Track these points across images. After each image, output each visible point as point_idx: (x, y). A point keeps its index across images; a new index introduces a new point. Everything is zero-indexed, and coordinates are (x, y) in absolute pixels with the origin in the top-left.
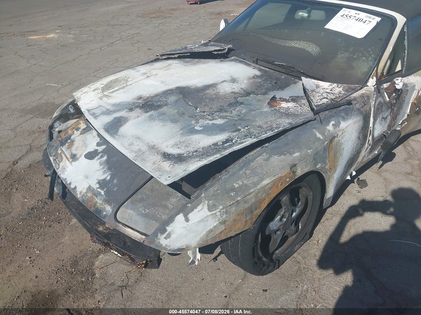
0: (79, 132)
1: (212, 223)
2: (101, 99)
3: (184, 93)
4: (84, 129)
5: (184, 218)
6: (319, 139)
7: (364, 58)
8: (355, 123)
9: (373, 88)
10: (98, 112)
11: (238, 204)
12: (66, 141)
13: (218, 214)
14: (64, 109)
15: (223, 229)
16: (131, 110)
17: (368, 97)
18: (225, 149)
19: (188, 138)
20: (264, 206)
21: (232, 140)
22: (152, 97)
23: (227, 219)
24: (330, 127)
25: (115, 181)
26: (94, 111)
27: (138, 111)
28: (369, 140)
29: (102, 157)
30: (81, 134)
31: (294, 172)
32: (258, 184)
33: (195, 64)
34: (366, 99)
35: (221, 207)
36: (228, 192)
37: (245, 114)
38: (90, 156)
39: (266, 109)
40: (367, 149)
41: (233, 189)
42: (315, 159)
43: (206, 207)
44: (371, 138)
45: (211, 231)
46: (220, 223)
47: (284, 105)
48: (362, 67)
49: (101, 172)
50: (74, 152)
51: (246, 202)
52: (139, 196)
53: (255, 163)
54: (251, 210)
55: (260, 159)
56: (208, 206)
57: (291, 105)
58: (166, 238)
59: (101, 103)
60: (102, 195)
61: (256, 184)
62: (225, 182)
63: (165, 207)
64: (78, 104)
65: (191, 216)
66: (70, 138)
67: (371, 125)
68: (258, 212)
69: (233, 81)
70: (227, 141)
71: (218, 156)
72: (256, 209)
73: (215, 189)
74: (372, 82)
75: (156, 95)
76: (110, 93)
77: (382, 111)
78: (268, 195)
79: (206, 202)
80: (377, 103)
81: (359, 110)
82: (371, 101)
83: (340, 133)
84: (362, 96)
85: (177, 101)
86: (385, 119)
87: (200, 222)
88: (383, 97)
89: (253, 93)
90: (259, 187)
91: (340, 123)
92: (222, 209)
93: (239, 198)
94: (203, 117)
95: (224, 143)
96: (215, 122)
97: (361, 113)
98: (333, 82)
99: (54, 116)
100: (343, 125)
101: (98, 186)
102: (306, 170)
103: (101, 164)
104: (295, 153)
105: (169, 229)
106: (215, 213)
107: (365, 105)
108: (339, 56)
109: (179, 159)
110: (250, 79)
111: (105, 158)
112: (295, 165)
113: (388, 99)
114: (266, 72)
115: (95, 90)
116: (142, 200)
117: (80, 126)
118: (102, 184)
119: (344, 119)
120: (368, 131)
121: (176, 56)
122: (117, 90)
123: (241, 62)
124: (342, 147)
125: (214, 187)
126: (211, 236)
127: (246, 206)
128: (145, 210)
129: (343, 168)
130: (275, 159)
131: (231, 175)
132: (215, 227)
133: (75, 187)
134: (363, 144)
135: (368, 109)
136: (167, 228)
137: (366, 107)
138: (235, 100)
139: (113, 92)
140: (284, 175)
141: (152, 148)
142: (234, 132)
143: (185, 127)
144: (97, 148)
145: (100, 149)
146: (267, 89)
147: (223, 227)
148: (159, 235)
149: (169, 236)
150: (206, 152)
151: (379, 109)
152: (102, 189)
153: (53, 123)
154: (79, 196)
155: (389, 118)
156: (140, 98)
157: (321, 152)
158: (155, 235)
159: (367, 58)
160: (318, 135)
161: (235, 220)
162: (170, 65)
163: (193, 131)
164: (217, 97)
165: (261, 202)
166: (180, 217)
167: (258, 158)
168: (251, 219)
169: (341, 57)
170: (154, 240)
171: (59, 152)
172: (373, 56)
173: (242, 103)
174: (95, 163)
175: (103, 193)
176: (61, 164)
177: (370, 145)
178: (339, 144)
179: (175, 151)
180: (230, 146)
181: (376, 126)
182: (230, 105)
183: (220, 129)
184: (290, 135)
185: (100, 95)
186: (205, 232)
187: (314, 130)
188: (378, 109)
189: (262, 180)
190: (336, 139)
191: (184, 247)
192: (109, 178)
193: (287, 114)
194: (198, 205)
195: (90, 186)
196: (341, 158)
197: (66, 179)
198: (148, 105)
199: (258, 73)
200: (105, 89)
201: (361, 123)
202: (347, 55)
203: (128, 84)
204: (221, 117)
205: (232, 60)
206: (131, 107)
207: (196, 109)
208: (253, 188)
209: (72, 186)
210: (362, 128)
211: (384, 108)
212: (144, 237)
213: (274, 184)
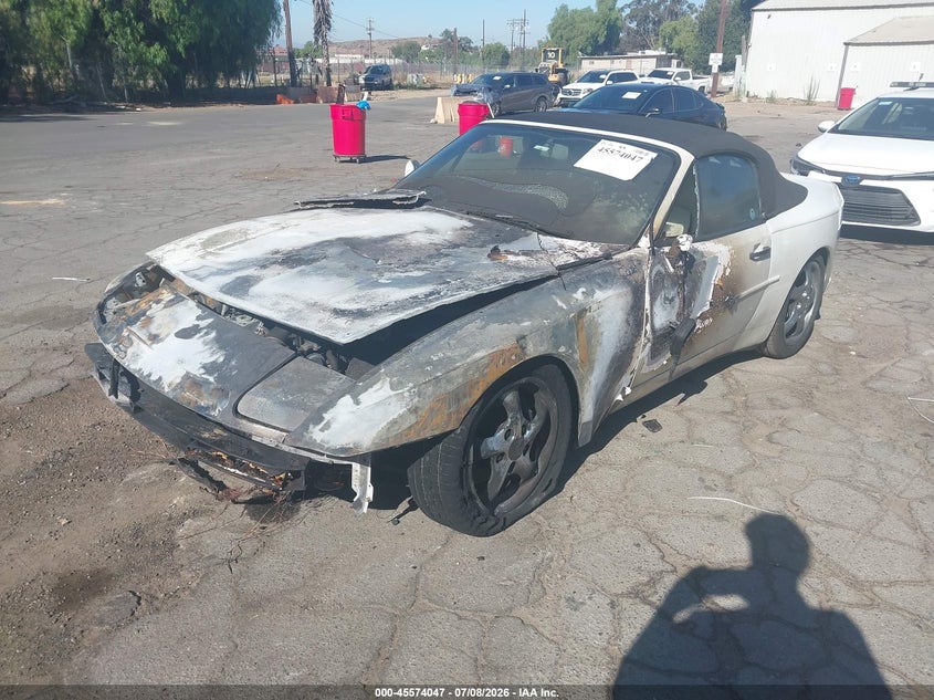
0: (161, 305)
1: (397, 410)
2: (202, 257)
3: (353, 245)
4: (170, 301)
5: (352, 401)
6: (562, 308)
7: (633, 208)
8: (619, 295)
9: (647, 251)
10: (202, 273)
11: (437, 383)
12: (137, 319)
13: (406, 394)
14: (127, 278)
15: (414, 421)
16: (264, 267)
17: (640, 262)
18: (431, 301)
19: (370, 292)
20: (477, 394)
21: (439, 293)
22: (298, 251)
23: (420, 405)
24: (579, 295)
25: (233, 363)
26: (195, 272)
27: (279, 267)
28: (646, 332)
29: (206, 334)
30: (165, 307)
31: (523, 348)
32: (468, 357)
33: (361, 214)
34: (636, 265)
35: (411, 385)
36: (421, 366)
37: (455, 266)
38: (186, 334)
39: (487, 261)
40: (645, 346)
41: (430, 363)
42: (555, 336)
43: (387, 386)
44: (648, 327)
45: (394, 422)
46: (409, 410)
47: (511, 258)
48: (632, 220)
49: (207, 354)
50: (154, 332)
51: (449, 381)
52: (276, 380)
53: (463, 331)
54: (456, 396)
55: (471, 327)
56: (390, 383)
57: (521, 258)
58: (322, 430)
59: (203, 262)
60: (211, 383)
61: (464, 357)
62: (417, 354)
63: (321, 392)
64: (162, 265)
65: (362, 397)
66: (144, 314)
67: (647, 305)
68: (469, 401)
69: (430, 231)
70: (431, 294)
71: (420, 310)
72: (465, 396)
73: (402, 363)
74: (645, 242)
75: (305, 248)
76: (219, 249)
77: (664, 287)
78: (484, 375)
79: (388, 379)
80: (654, 273)
81: (624, 277)
82: (644, 267)
83: (594, 307)
84: (630, 259)
85: (342, 253)
86: (672, 300)
87: (377, 404)
88: (664, 265)
89: (464, 245)
90: (468, 360)
91: (594, 292)
92: (411, 388)
93: (439, 374)
94: (390, 270)
95: (427, 296)
96: (410, 274)
97: (629, 283)
98: (586, 240)
99: (108, 288)
100: (599, 295)
101: (202, 371)
102: (542, 350)
103: (206, 344)
104: (523, 321)
105: (327, 416)
106: (402, 393)
107: (634, 272)
108: (596, 204)
109: (361, 314)
110: (456, 230)
111: (213, 334)
112: (524, 337)
113: (672, 270)
114: (480, 223)
115: (188, 247)
116: (279, 385)
117: (161, 297)
118: (210, 368)
119: (600, 287)
120: (642, 314)
121: (330, 205)
122: (230, 246)
123: (437, 211)
124: (600, 331)
125: (400, 361)
126: (395, 430)
127: (450, 388)
128: (286, 397)
129: (605, 369)
130: (495, 328)
131: (427, 346)
132: (401, 416)
133: (160, 378)
134: (637, 335)
135: (640, 278)
136: (324, 415)
137: (637, 276)
138: (437, 252)
139: (223, 248)
140: (507, 348)
141: (314, 306)
142: (441, 284)
143: (362, 282)
144: (197, 323)
145: (203, 323)
146: (484, 242)
147: (412, 419)
148: (311, 426)
149: (327, 426)
150: (401, 306)
151: (659, 281)
152: (210, 374)
153: (105, 300)
154: (166, 390)
155: (677, 300)
156: (277, 252)
157: (564, 327)
158: (305, 427)
159: (638, 209)
160: (560, 303)
161: (432, 409)
162: (318, 214)
163: (377, 285)
164: (408, 248)
165: (472, 384)
166: (347, 399)
167: (470, 325)
168: (458, 412)
169: (599, 206)
170: (303, 436)
171: (125, 333)
172: (646, 205)
173: (447, 255)
174: (196, 343)
175: (211, 379)
176: (130, 351)
177: (648, 339)
178: (594, 324)
179: (353, 307)
180: (437, 299)
181: (655, 310)
182: (430, 256)
183: (421, 281)
184: (518, 298)
185: (201, 253)
186: (385, 424)
187: (554, 297)
188: (656, 282)
189: (474, 351)
190: (588, 314)
191: (351, 446)
192: (222, 359)
193: (517, 267)
194: (375, 383)
195: (188, 373)
196: (598, 348)
197: (140, 370)
198: (291, 259)
199: (466, 223)
200: (205, 245)
201: (629, 298)
202: (607, 203)
203: (249, 237)
204: (418, 269)
205: (423, 210)
206: (264, 264)
207: (377, 261)
208: (460, 361)
209: (154, 378)
210: (632, 308)
211: (667, 283)
212: (285, 434)
213: (493, 357)
